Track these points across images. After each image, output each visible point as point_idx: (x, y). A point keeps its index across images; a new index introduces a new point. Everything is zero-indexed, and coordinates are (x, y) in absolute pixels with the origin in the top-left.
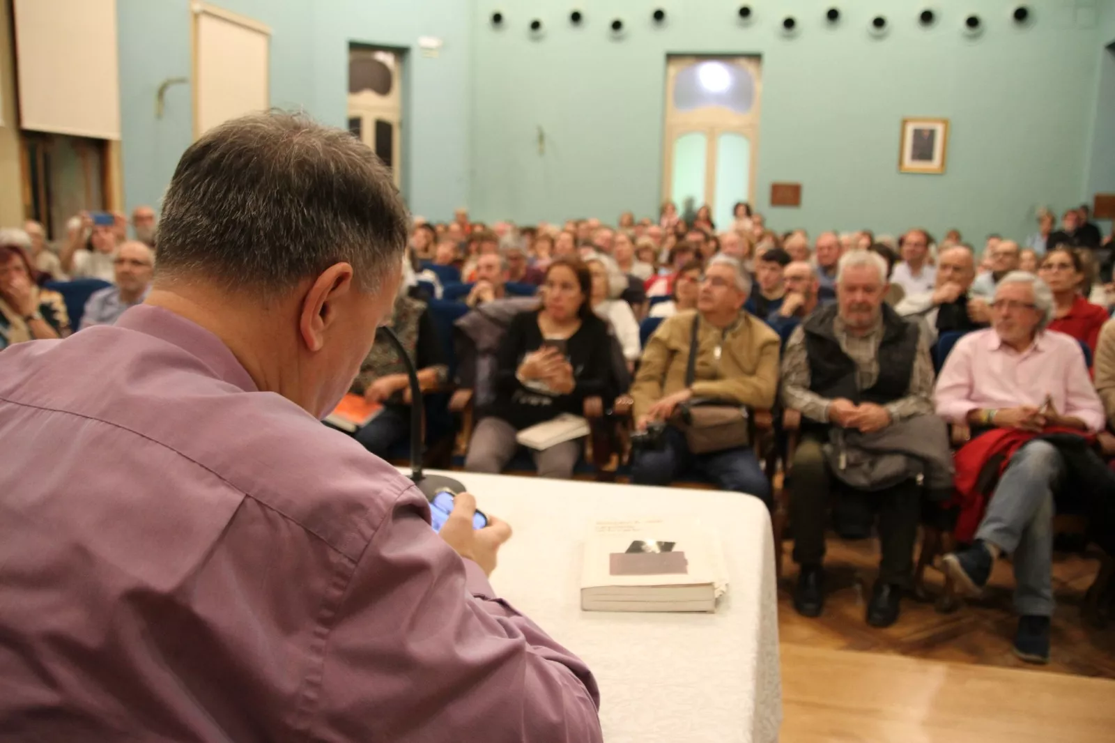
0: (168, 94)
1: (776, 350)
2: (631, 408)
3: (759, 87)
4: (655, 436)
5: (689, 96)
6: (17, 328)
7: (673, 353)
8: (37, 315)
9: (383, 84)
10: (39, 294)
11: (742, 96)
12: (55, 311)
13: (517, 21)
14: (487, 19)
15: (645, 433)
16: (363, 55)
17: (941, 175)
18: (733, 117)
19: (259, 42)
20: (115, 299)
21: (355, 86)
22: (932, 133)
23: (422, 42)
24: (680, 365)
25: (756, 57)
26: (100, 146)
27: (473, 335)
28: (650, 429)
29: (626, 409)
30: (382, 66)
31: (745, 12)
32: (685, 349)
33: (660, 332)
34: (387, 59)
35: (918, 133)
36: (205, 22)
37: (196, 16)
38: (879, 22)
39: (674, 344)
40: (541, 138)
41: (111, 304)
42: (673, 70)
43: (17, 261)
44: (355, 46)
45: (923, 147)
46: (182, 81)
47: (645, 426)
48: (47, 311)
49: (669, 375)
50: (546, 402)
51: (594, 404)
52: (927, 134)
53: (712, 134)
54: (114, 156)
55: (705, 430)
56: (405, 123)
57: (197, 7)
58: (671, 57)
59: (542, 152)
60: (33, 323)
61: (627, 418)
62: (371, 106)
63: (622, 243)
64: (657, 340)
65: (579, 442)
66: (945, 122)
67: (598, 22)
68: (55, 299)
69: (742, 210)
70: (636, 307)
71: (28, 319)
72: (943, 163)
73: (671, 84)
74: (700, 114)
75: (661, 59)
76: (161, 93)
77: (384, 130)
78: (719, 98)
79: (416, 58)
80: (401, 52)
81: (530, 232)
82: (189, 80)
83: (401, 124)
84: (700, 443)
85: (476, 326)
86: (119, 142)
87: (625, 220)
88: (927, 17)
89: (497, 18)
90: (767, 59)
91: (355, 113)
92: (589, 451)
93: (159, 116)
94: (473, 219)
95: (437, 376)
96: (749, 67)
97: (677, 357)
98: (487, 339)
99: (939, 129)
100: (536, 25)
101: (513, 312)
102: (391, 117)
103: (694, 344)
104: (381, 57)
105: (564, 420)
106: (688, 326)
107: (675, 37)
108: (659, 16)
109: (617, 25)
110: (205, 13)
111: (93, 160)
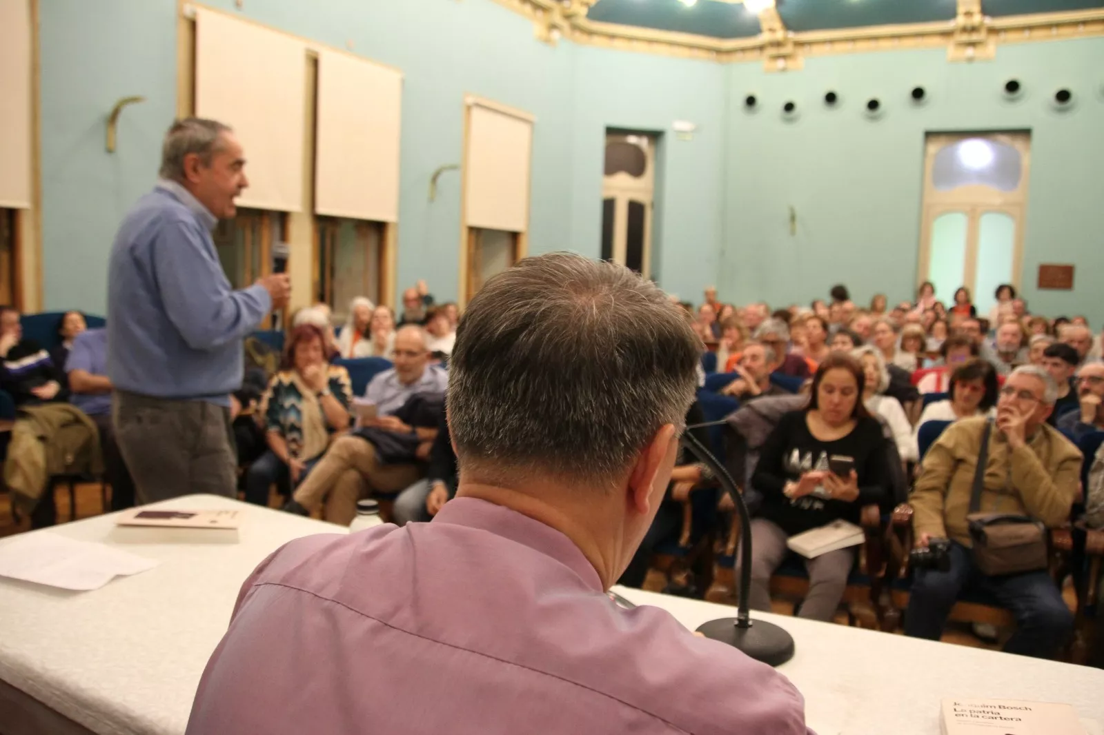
0: (440, 180)
1: (1077, 467)
2: (911, 517)
3: (1026, 160)
4: (939, 555)
5: (948, 174)
6: (308, 400)
7: (958, 462)
8: (327, 391)
9: (637, 168)
10: (328, 369)
11: (1007, 172)
12: (342, 386)
13: (771, 103)
14: (740, 101)
15: (927, 551)
16: (618, 139)
18: (993, 195)
19: (524, 129)
20: (395, 381)
21: (611, 168)
23: (676, 127)
24: (966, 476)
25: (1025, 133)
26: (379, 227)
27: (743, 431)
28: (933, 547)
29: (906, 519)
30: (637, 149)
31: (1012, 86)
32: (974, 459)
33: (943, 439)
34: (643, 143)
36: (477, 114)
37: (469, 108)
39: (960, 453)
40: (793, 218)
41: (391, 386)
42: (933, 148)
43: (316, 342)
44: (611, 131)
46: (454, 168)
47: (927, 542)
48: (334, 385)
49: (953, 485)
50: (818, 505)
51: (872, 513)
53: (973, 214)
54: (391, 235)
55: (998, 551)
56: (657, 204)
57: (470, 100)
58: (930, 135)
59: (793, 232)
60: (322, 399)
61: (906, 530)
62: (625, 187)
63: (883, 332)
64: (940, 446)
65: (854, 550)
67: (853, 102)
68: (342, 374)
69: (1006, 293)
70: (908, 405)
71: (319, 395)
73: (930, 163)
75: (920, 137)
76: (434, 179)
77: (636, 211)
78: (982, 176)
79: (670, 142)
80: (655, 136)
81: (784, 316)
82: (459, 167)
83: (653, 205)
84: (993, 565)
85: (746, 423)
86: (396, 224)
89: (751, 101)
90: (1036, 135)
91: (609, 194)
92: (863, 561)
93: (431, 200)
94: (722, 299)
95: (701, 474)
96: (1018, 144)
97: (962, 467)
98: (756, 436)
100: (789, 107)
101: (785, 409)
102: (643, 197)
103: (983, 453)
104: (632, 140)
105: (837, 526)
106: (976, 434)
107: (934, 116)
108: (918, 94)
109: (873, 105)
110: (478, 105)
111: (372, 240)
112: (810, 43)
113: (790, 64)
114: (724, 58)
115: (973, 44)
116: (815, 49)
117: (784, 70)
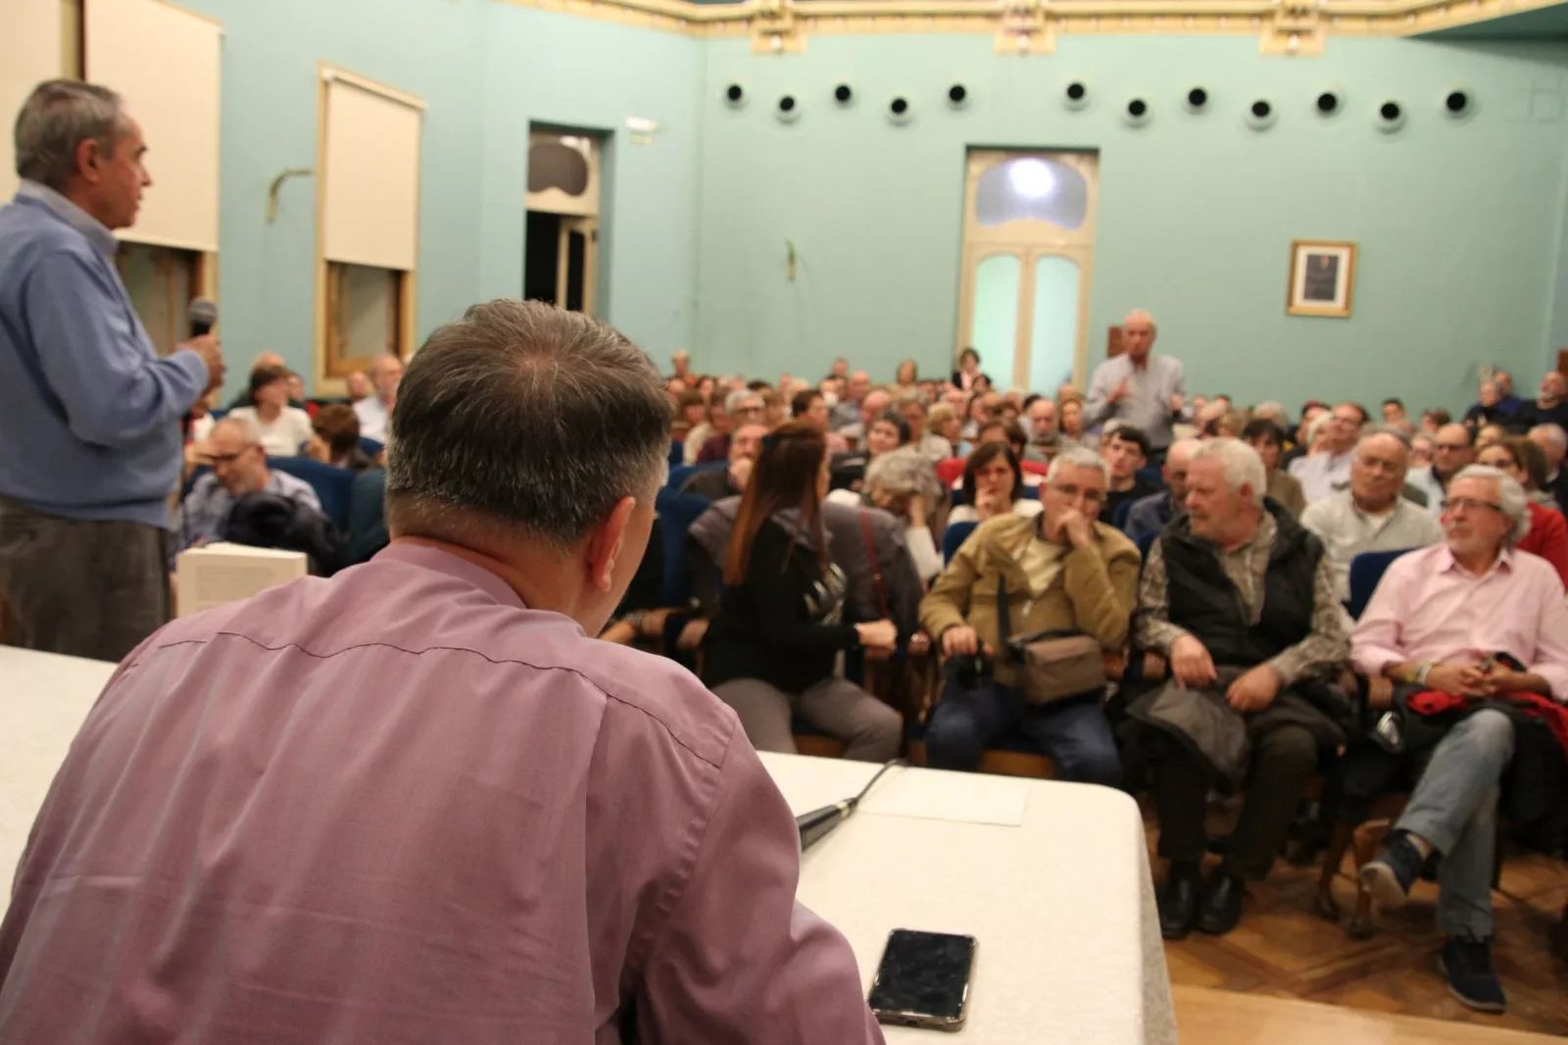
0: (283, 190)
1: (1134, 565)
3: (1093, 192)
5: (995, 204)
9: (575, 183)
11: (1070, 204)
13: (762, 97)
14: (721, 93)
16: (550, 139)
17: (1347, 318)
18: (1055, 234)
19: (411, 119)
21: (537, 184)
22: (1334, 261)
23: (630, 124)
25: (1091, 153)
26: (191, 260)
30: (575, 154)
31: (1076, 91)
34: (584, 146)
35: (1313, 262)
36: (337, 93)
37: (326, 84)
38: (1261, 109)
40: (792, 258)
42: (977, 167)
44: (537, 128)
45: (1321, 282)
46: (305, 173)
52: (1325, 263)
53: (1028, 258)
54: (208, 272)
56: (603, 236)
57: (328, 74)
58: (971, 150)
59: (792, 278)
66: (1351, 246)
67: (872, 102)
72: (1348, 305)
73: (972, 187)
74: (1010, 230)
75: (961, 152)
76: (275, 188)
78: (1038, 208)
79: (621, 146)
80: (601, 137)
82: (313, 173)
84: (1047, 687)
86: (215, 255)
87: (906, 373)
88: (1327, 103)
89: (735, 93)
90: (1104, 155)
93: (271, 220)
96: (1083, 168)
99: (1344, 256)
100: (787, 104)
104: (570, 141)
107: (980, 124)
108: (957, 94)
109: (899, 106)
110: (338, 80)
111: (180, 279)
112: (816, 17)
113: (788, 43)
114: (699, 30)
115: (1027, 32)
116: (823, 24)
117: (780, 52)
